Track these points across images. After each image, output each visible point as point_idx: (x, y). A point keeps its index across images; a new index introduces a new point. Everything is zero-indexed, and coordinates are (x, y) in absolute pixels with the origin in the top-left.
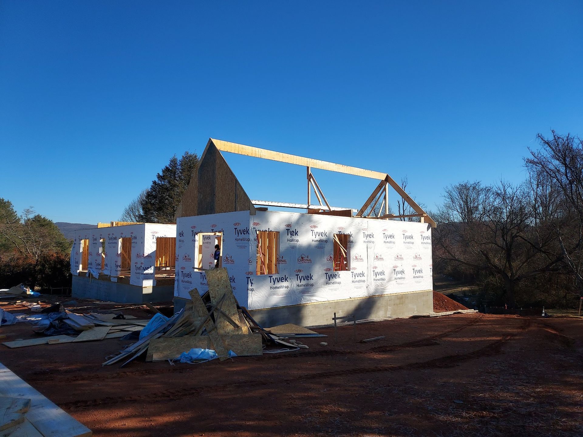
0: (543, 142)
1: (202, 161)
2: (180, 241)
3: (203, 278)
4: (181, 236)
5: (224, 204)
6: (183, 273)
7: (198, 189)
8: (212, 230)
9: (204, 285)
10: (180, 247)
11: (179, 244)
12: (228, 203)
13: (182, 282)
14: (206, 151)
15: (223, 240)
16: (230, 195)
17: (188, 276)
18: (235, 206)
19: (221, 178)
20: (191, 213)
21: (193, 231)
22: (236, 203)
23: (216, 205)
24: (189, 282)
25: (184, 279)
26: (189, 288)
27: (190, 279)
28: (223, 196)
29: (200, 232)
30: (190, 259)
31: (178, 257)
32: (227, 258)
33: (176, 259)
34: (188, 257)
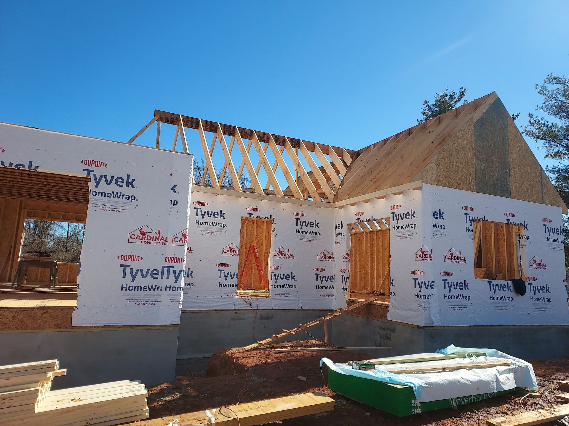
1: (481, 115)
2: (435, 225)
3: (495, 290)
4: (437, 218)
5: (525, 190)
6: (446, 282)
7: (475, 152)
8: (506, 220)
9: (496, 300)
10: (435, 236)
11: (433, 231)
12: (530, 190)
13: (446, 297)
14: (489, 106)
15: (527, 237)
16: (533, 182)
17: (461, 287)
18: (543, 197)
19: (517, 154)
20: (461, 184)
21: (466, 214)
22: (543, 194)
23: (511, 187)
24: (463, 298)
25: (450, 292)
26: (463, 307)
27: (465, 293)
28: (522, 180)
29: (482, 218)
30: (463, 259)
31: (430, 253)
32: (535, 261)
33: (427, 257)
34: (457, 255)
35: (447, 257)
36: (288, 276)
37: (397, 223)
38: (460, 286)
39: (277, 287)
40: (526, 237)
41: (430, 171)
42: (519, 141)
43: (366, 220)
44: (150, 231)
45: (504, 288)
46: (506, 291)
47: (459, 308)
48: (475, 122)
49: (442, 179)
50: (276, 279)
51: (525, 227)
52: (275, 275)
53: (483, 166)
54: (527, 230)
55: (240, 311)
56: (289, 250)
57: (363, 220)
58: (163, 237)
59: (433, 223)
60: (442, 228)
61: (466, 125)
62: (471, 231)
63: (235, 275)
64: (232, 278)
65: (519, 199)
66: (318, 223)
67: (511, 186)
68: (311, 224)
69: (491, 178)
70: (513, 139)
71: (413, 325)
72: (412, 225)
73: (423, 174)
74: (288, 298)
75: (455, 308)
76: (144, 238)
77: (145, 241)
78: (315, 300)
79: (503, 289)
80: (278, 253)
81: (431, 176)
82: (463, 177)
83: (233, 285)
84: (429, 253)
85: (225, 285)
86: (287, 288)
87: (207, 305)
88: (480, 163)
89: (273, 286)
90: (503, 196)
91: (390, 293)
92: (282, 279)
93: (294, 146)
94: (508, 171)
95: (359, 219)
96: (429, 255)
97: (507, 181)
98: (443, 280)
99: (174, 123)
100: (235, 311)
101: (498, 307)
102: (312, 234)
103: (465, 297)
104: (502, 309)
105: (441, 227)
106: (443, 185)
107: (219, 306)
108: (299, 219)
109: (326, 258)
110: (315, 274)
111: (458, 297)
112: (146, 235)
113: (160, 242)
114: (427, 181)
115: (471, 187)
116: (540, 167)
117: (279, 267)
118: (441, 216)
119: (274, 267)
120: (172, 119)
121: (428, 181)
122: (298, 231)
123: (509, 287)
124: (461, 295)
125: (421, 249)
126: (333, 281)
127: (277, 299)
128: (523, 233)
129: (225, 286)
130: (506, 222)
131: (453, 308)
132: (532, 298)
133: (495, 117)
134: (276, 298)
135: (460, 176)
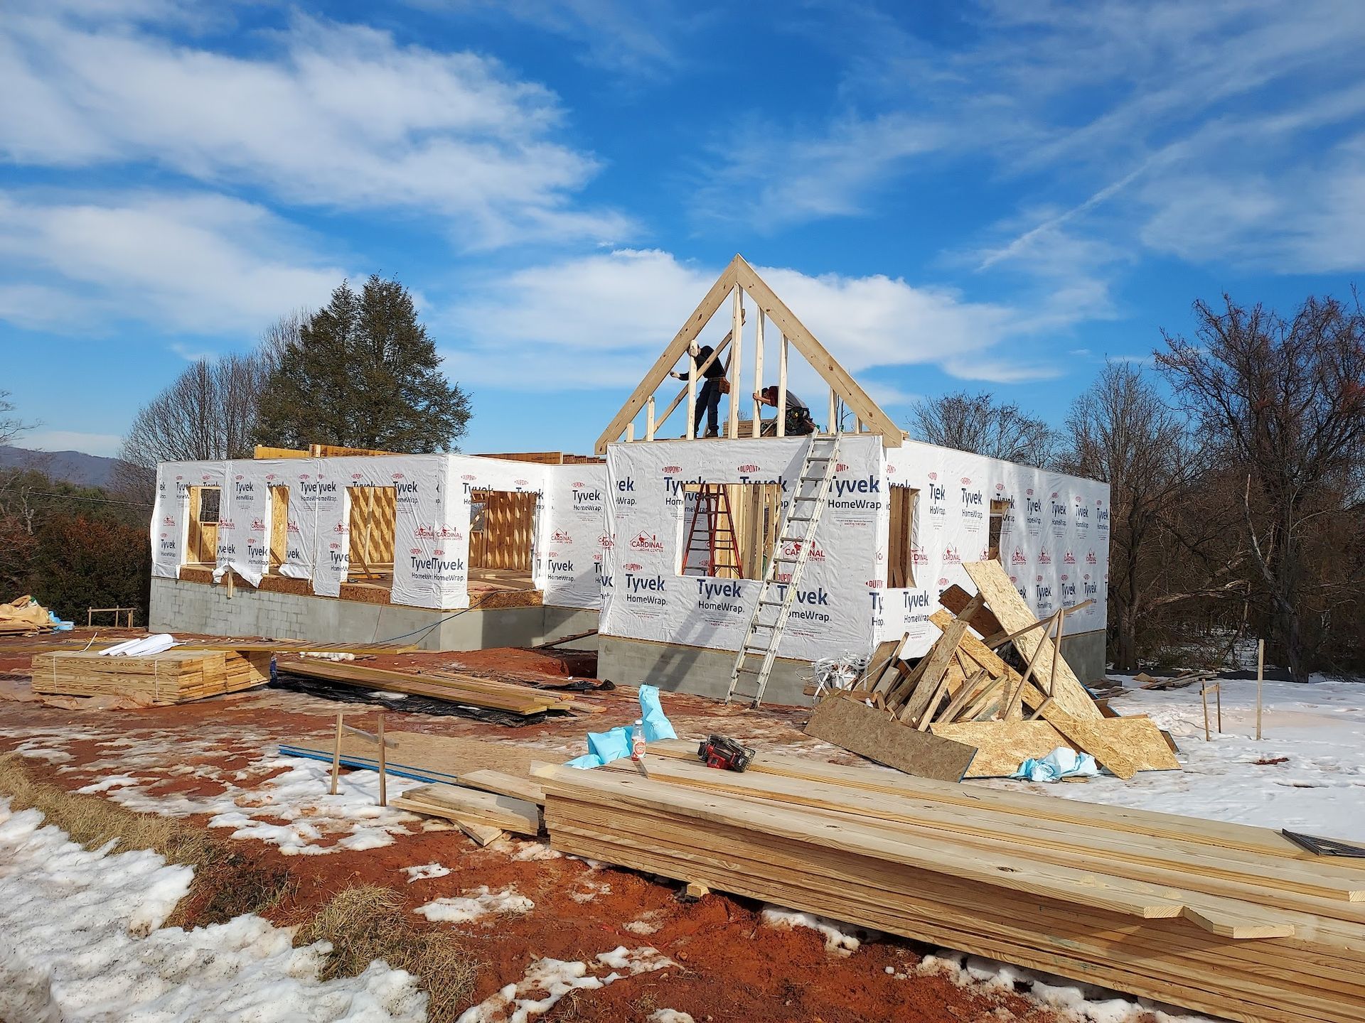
0: (1205, 316)
2: (620, 501)
4: (624, 490)
6: (631, 578)
8: (741, 477)
9: (710, 608)
10: (619, 516)
11: (617, 509)
13: (629, 599)
17: (652, 586)
21: (668, 479)
24: (654, 602)
25: (635, 592)
26: (654, 614)
29: (694, 482)
30: (659, 546)
31: (612, 539)
32: (797, 546)
33: (607, 544)
34: (650, 540)
35: (635, 544)
38: (650, 585)
45: (727, 591)
46: (729, 596)
47: (648, 616)
51: (781, 487)
54: (785, 491)
59: (618, 498)
62: (674, 502)
75: (642, 615)
79: (724, 593)
84: (610, 539)
96: (610, 541)
98: (626, 575)
103: (657, 601)
105: (629, 503)
111: (646, 600)
118: (630, 486)
123: (736, 589)
124: (651, 597)
131: (639, 615)
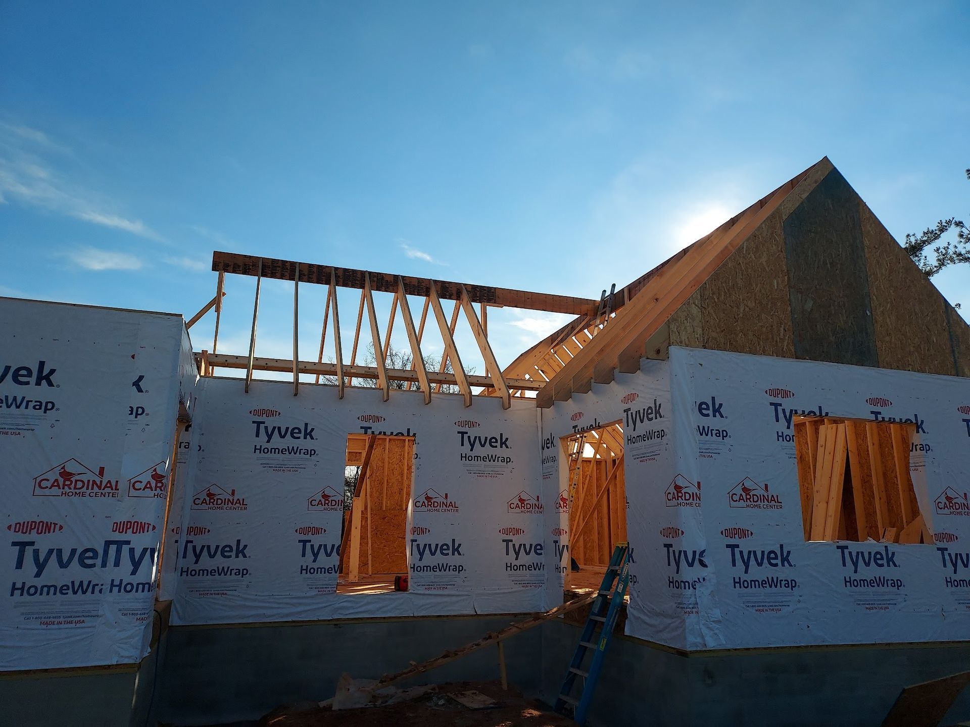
1: (798, 204)
2: (703, 431)
3: (855, 564)
4: (708, 415)
5: (912, 349)
6: (736, 550)
7: (789, 278)
8: (872, 413)
9: (861, 586)
10: (705, 453)
11: (699, 443)
12: (924, 349)
13: (737, 585)
14: (815, 185)
15: (926, 448)
16: (929, 330)
17: (773, 561)
18: (955, 362)
19: (887, 278)
20: (759, 344)
21: (776, 405)
22: (957, 355)
23: (878, 344)
24: (779, 584)
25: (746, 572)
26: (780, 604)
27: (783, 573)
28: (904, 328)
29: (814, 412)
30: (774, 500)
31: (696, 490)
32: (948, 498)
33: (687, 497)
34: (760, 492)
35: (735, 498)
36: (445, 547)
37: (634, 430)
38: (769, 558)
39: (422, 571)
40: (923, 447)
41: (686, 319)
42: (889, 250)
43: (587, 427)
44: (83, 470)
45: (879, 559)
46: (882, 565)
47: (771, 608)
48: (784, 217)
49: (714, 335)
50: (421, 554)
51: (919, 427)
52: (418, 545)
53: (809, 305)
54: (924, 432)
55: (343, 622)
56: (446, 494)
57: (582, 428)
58: (109, 482)
59: (699, 426)
60: (720, 436)
61: (763, 225)
62: (790, 439)
63: (335, 550)
64: (328, 555)
65: (898, 368)
66: (507, 439)
67: (877, 342)
68: (492, 442)
69: (830, 329)
70: (874, 247)
71: (670, 647)
72: (658, 433)
73: (672, 326)
74: (446, 592)
75: (761, 608)
76: (69, 486)
77: (71, 490)
78: (504, 593)
79: (875, 562)
80: (424, 502)
81: (690, 330)
82: (764, 329)
83: (329, 571)
84: (693, 490)
85: (314, 571)
86: (445, 571)
87: (275, 611)
88: (802, 300)
89: (414, 568)
90: (860, 363)
91: (630, 577)
92: (433, 554)
93: (478, 298)
94: (867, 312)
95: (577, 426)
96: (693, 493)
97: (867, 333)
98: (728, 546)
99: (249, 272)
100: (333, 623)
101: (868, 603)
102: (494, 461)
103: (783, 583)
104: (876, 606)
105: (718, 435)
106: (719, 348)
107: (301, 612)
108: (467, 433)
109: (525, 507)
110: (504, 541)
111: (766, 584)
112: (73, 479)
113: (103, 492)
114: (681, 342)
115: (783, 348)
116: (942, 301)
117: (427, 530)
118: (717, 411)
119: (415, 530)
120: (245, 265)
121: (683, 339)
122: (466, 457)
123: (890, 556)
124: (772, 578)
125: (675, 483)
126: (541, 554)
127: (424, 595)
128: (917, 438)
129: (313, 573)
130: (873, 417)
131: (757, 608)
132: (949, 580)
133: (831, 206)
134: (419, 592)
135: (756, 328)
